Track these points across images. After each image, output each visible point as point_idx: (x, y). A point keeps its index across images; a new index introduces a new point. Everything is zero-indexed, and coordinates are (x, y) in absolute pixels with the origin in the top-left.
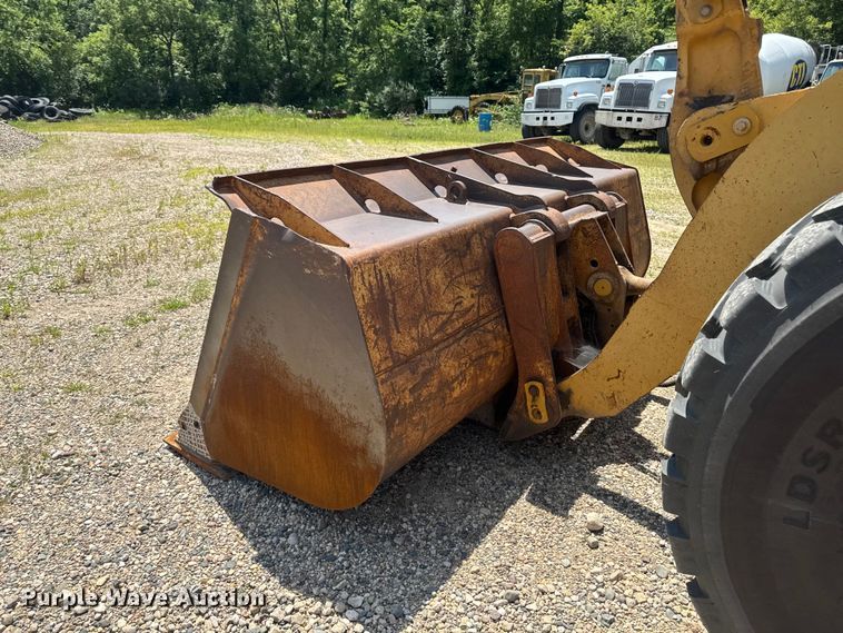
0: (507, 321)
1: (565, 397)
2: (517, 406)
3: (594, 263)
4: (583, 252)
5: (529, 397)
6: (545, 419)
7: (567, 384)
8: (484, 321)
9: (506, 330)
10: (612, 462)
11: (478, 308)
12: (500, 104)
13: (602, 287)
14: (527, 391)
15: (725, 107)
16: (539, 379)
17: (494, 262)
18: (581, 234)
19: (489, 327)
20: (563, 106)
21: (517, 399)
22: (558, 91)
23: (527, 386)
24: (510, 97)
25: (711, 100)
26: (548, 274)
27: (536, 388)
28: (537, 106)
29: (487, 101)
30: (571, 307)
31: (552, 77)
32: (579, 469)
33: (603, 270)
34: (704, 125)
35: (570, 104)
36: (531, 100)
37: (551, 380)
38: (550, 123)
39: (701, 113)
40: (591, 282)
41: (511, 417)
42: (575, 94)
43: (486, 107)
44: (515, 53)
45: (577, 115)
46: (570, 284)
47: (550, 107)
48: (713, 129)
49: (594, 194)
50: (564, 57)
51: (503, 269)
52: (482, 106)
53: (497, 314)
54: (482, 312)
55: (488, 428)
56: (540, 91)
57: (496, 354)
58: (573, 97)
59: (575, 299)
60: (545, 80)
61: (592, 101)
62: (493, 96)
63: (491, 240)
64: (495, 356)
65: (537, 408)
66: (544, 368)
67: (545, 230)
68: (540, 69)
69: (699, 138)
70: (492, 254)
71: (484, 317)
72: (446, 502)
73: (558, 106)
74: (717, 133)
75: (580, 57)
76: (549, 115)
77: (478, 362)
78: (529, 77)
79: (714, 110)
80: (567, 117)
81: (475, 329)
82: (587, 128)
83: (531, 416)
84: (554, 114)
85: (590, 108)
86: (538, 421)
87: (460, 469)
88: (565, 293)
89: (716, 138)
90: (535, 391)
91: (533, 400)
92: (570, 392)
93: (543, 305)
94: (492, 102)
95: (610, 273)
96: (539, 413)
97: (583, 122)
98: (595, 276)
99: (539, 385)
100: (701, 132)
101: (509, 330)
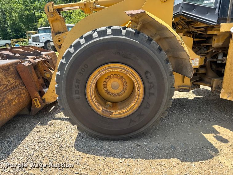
0: (25, 86)
1: (44, 100)
2: (33, 106)
3: (45, 71)
4: (41, 68)
5: (35, 102)
6: (40, 106)
7: (43, 97)
8: (18, 86)
9: (25, 88)
10: (59, 113)
11: (16, 83)
12: (22, 42)
13: (48, 75)
14: (34, 101)
15: (61, 34)
16: (37, 97)
17: (18, 72)
18: (40, 64)
19: (20, 87)
20: (41, 41)
21: (33, 104)
22: (38, 37)
23: (34, 100)
24: (24, 39)
25: (59, 33)
26: (33, 73)
27: (36, 100)
28: (33, 42)
29: (17, 41)
30: (41, 81)
31: (36, 33)
32: (52, 116)
33: (47, 72)
34: (58, 38)
35: (42, 40)
36: (31, 40)
37: (39, 97)
38: (38, 46)
39: (57, 35)
40: (45, 75)
41: (32, 109)
42: (43, 38)
43: (17, 43)
44: (23, 27)
45: (45, 43)
46: (40, 76)
47: (37, 41)
48: (60, 39)
49: (42, 56)
50: (38, 28)
51: (20, 73)
52: (16, 43)
53: (22, 84)
54: (17, 84)
55: (28, 115)
56: (33, 37)
57: (24, 94)
58: (43, 39)
59: (42, 79)
60: (34, 34)
61: (49, 40)
62: (19, 39)
63: (15, 67)
64: (23, 94)
65: (38, 104)
66: (37, 94)
67: (29, 63)
68: (32, 32)
69: (58, 41)
70: (17, 70)
71: (18, 85)
72: (18, 132)
73: (39, 41)
74: (61, 39)
75: (42, 28)
76: (37, 44)
77: (19, 95)
78: (29, 34)
79: (59, 35)
80: (42, 44)
81: (16, 88)
82: (49, 47)
83: (37, 107)
84: (38, 44)
85: (48, 41)
86: (39, 107)
87: (21, 125)
88: (39, 78)
89: (61, 40)
90: (36, 101)
91: (36, 102)
92: (45, 99)
93: (33, 80)
94: (19, 41)
95: (49, 72)
96: (38, 105)
97: (48, 45)
98: (46, 73)
99: (37, 99)
100: (58, 39)
101: (26, 88)
